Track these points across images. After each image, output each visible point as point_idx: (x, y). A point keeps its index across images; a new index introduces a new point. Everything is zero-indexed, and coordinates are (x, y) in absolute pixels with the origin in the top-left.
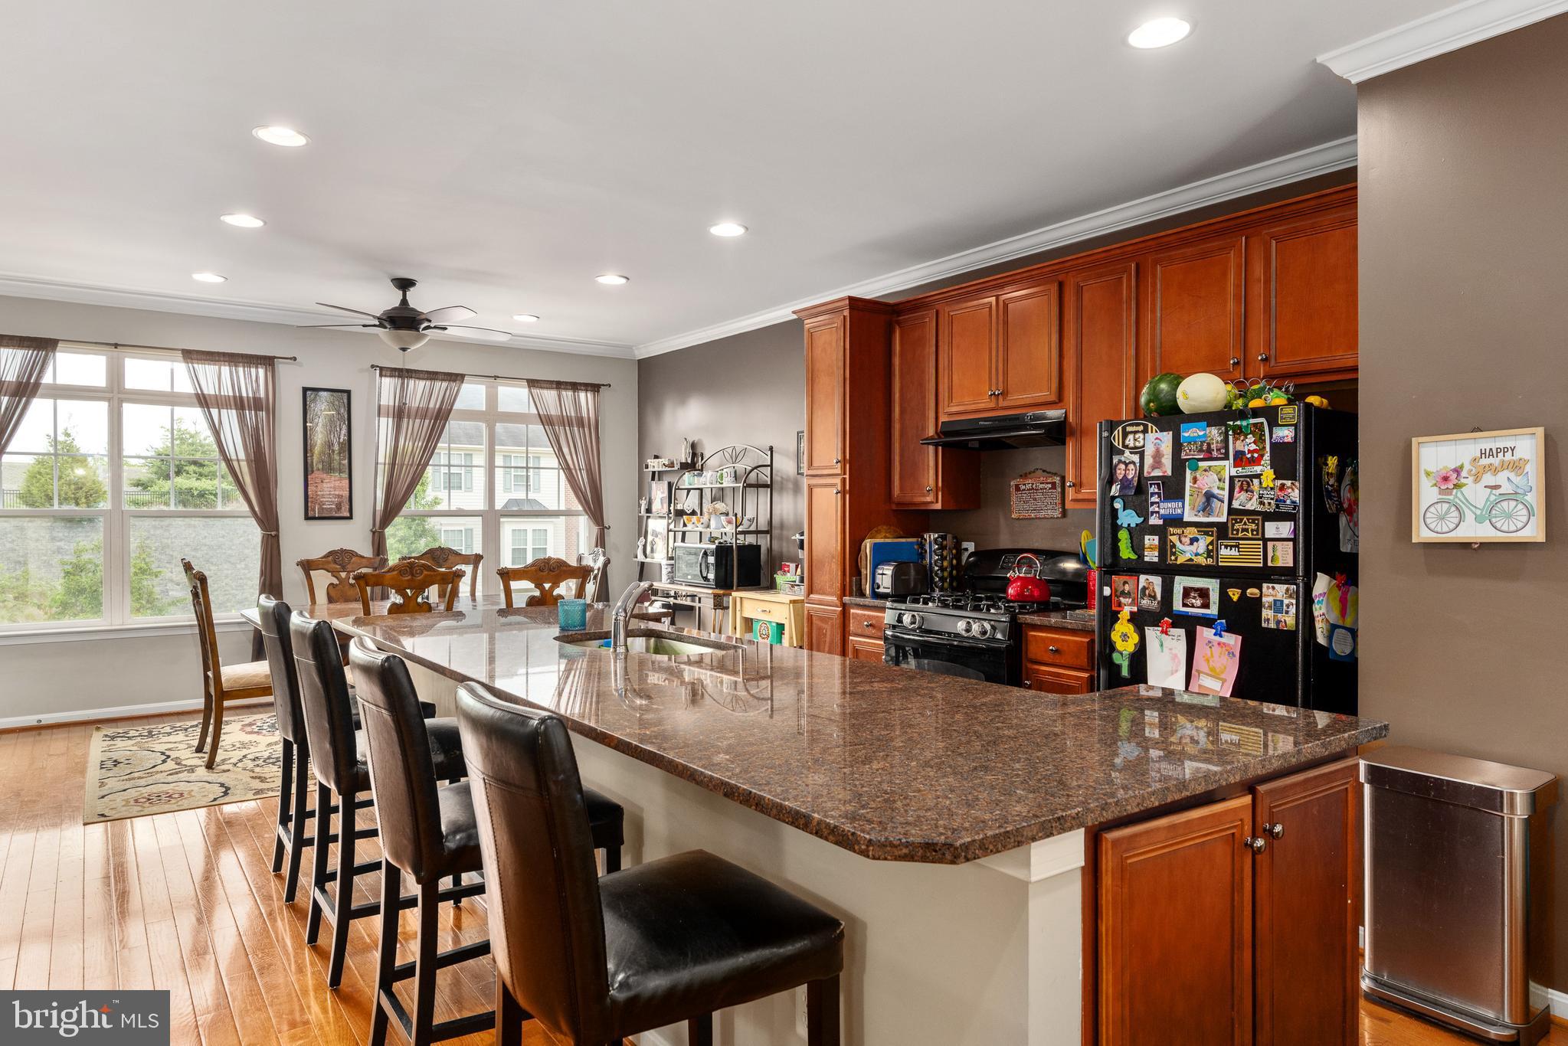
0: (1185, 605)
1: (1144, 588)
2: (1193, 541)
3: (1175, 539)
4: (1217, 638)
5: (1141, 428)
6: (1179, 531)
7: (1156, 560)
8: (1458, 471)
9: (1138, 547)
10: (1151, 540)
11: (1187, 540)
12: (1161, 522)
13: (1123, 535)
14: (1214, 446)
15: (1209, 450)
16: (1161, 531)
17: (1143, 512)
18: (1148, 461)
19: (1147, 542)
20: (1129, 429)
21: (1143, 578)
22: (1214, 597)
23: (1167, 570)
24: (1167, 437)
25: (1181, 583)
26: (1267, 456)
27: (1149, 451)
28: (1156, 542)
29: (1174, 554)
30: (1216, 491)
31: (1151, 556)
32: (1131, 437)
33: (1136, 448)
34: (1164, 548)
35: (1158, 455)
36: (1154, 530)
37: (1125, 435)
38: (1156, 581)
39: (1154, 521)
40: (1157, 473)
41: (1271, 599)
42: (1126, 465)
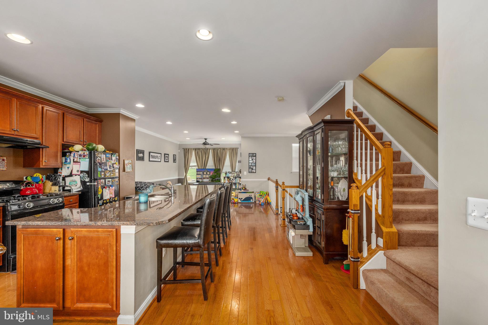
0: (108, 184)
1: (102, 182)
2: (108, 173)
3: (106, 173)
4: (112, 188)
5: (101, 153)
6: (106, 172)
7: (103, 177)
8: (127, 164)
9: (101, 175)
10: (103, 173)
11: (107, 173)
12: (104, 170)
13: (99, 173)
14: (110, 158)
15: (109, 159)
16: (104, 172)
17: (102, 169)
18: (102, 159)
19: (102, 174)
20: (99, 153)
21: (101, 180)
22: (111, 181)
23: (105, 179)
24: (105, 155)
25: (107, 180)
26: (116, 160)
27: (102, 158)
28: (103, 174)
29: (106, 175)
30: (111, 165)
31: (103, 176)
32: (99, 155)
33: (100, 157)
34: (105, 175)
35: (103, 159)
36: (103, 171)
37: (98, 154)
38: (103, 180)
39: (103, 170)
40: (103, 162)
41: (116, 181)
42: (99, 160)
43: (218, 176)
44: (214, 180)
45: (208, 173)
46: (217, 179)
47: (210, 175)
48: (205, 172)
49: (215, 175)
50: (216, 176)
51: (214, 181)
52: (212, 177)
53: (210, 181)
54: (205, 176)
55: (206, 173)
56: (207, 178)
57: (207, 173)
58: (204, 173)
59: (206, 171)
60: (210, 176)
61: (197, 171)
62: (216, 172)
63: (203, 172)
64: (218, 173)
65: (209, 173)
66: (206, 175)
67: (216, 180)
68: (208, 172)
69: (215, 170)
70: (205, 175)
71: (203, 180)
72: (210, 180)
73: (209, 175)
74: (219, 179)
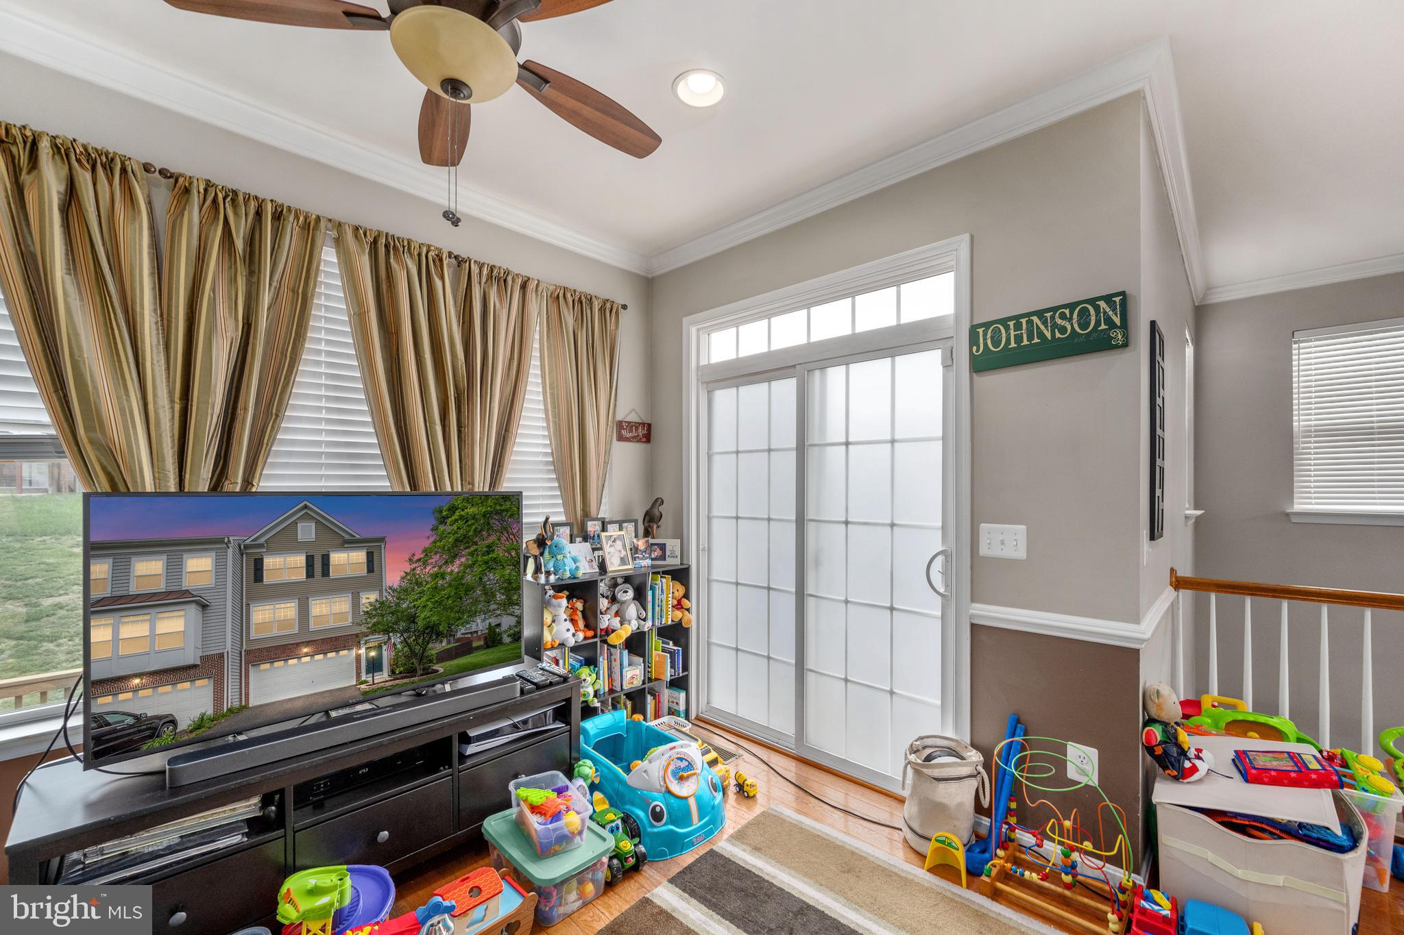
43: (489, 595)
44: (445, 656)
45: (348, 561)
46: (479, 625)
47: (377, 585)
48: (285, 542)
49: (459, 578)
50: (461, 588)
51: (440, 668)
52: (412, 619)
53: (382, 677)
54: (287, 610)
55: (300, 560)
56: (332, 643)
57: (318, 567)
58: (270, 562)
59: (307, 531)
60: (369, 598)
61: (92, 550)
62: (463, 541)
63: (243, 550)
64: (490, 549)
65: (359, 556)
66: (299, 593)
67: (465, 648)
68: (349, 543)
69: (453, 509)
70: (282, 591)
71: (244, 692)
72: (374, 666)
73: (352, 586)
74: (507, 622)
